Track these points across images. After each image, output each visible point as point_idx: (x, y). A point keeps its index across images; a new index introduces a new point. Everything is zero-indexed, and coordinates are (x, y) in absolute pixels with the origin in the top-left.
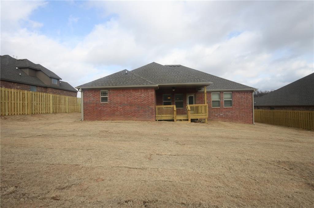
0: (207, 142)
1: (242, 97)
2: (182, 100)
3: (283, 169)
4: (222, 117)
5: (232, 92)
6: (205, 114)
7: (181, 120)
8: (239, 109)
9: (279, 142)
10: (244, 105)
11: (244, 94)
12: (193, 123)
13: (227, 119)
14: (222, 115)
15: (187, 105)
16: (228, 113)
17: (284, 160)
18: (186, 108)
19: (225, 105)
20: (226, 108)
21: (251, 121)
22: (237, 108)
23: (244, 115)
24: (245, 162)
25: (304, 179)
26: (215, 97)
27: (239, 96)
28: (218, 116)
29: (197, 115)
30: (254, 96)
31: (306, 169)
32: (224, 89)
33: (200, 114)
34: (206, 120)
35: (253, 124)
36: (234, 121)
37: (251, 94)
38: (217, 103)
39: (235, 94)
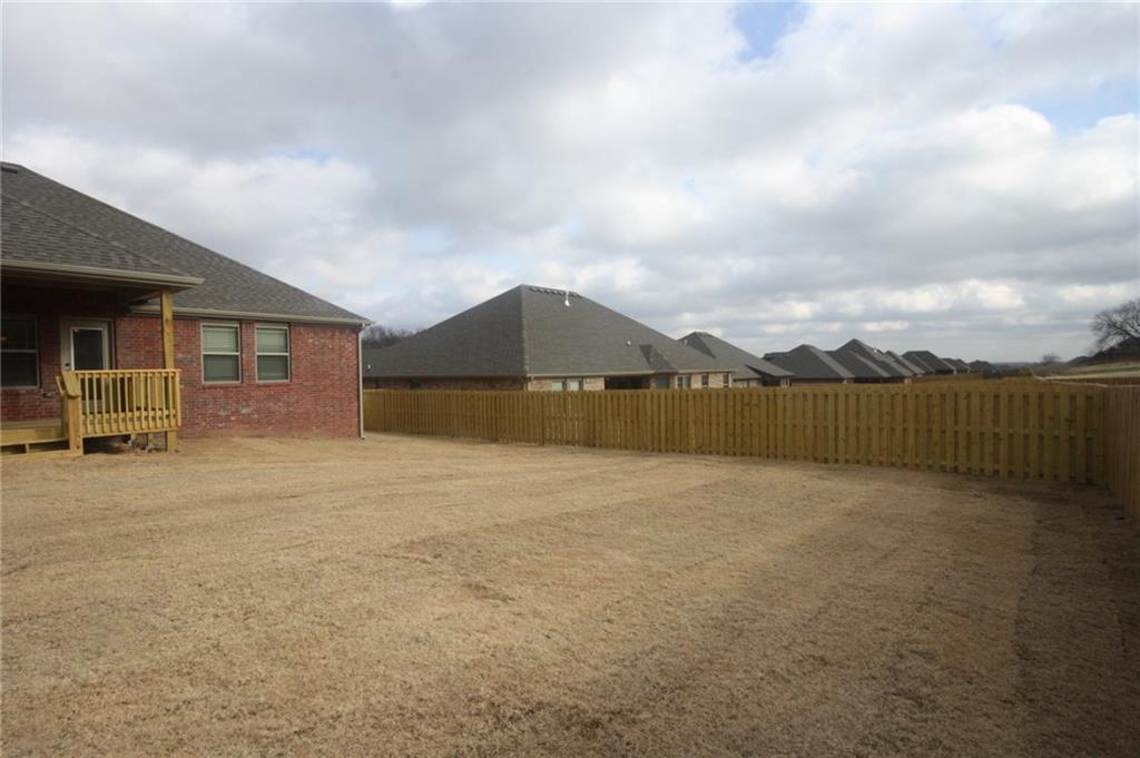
0: (161, 531)
1: (324, 346)
2: (33, 347)
3: (418, 563)
4: (247, 421)
5: (289, 327)
6: (166, 412)
7: (20, 449)
8: (314, 389)
9: (421, 486)
10: (331, 372)
11: (332, 337)
12: (100, 458)
13: (270, 428)
14: (249, 414)
15: (60, 374)
16: (271, 404)
17: (424, 534)
18: (53, 386)
19: (263, 374)
20: (265, 386)
21: (355, 429)
22: (305, 384)
23: (332, 409)
24: (310, 571)
25: (461, 575)
26: (217, 342)
27: (313, 344)
28: (233, 418)
29: (124, 420)
30: (363, 342)
31: (470, 547)
32: (254, 310)
33: (137, 414)
34: (172, 437)
35: (360, 436)
36: (296, 434)
37: (354, 336)
38: (229, 364)
39: (300, 334)
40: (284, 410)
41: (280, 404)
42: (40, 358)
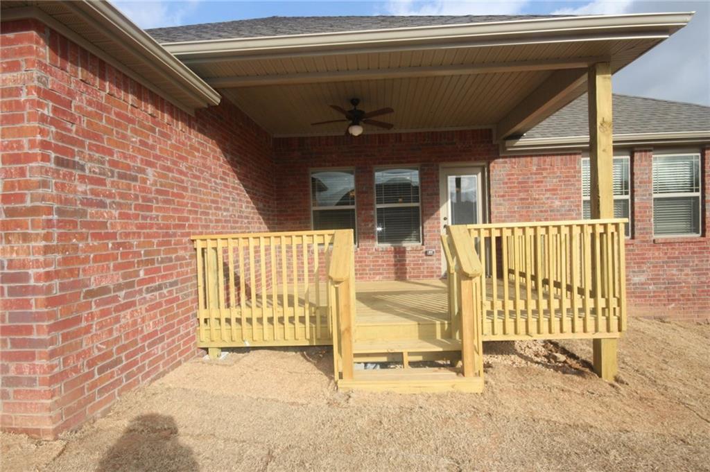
2: (417, 201)
5: (703, 151)
16: (674, 271)
18: (433, 243)
19: (662, 226)
20: (666, 243)
40: (693, 280)
41: (688, 270)
42: (423, 212)
